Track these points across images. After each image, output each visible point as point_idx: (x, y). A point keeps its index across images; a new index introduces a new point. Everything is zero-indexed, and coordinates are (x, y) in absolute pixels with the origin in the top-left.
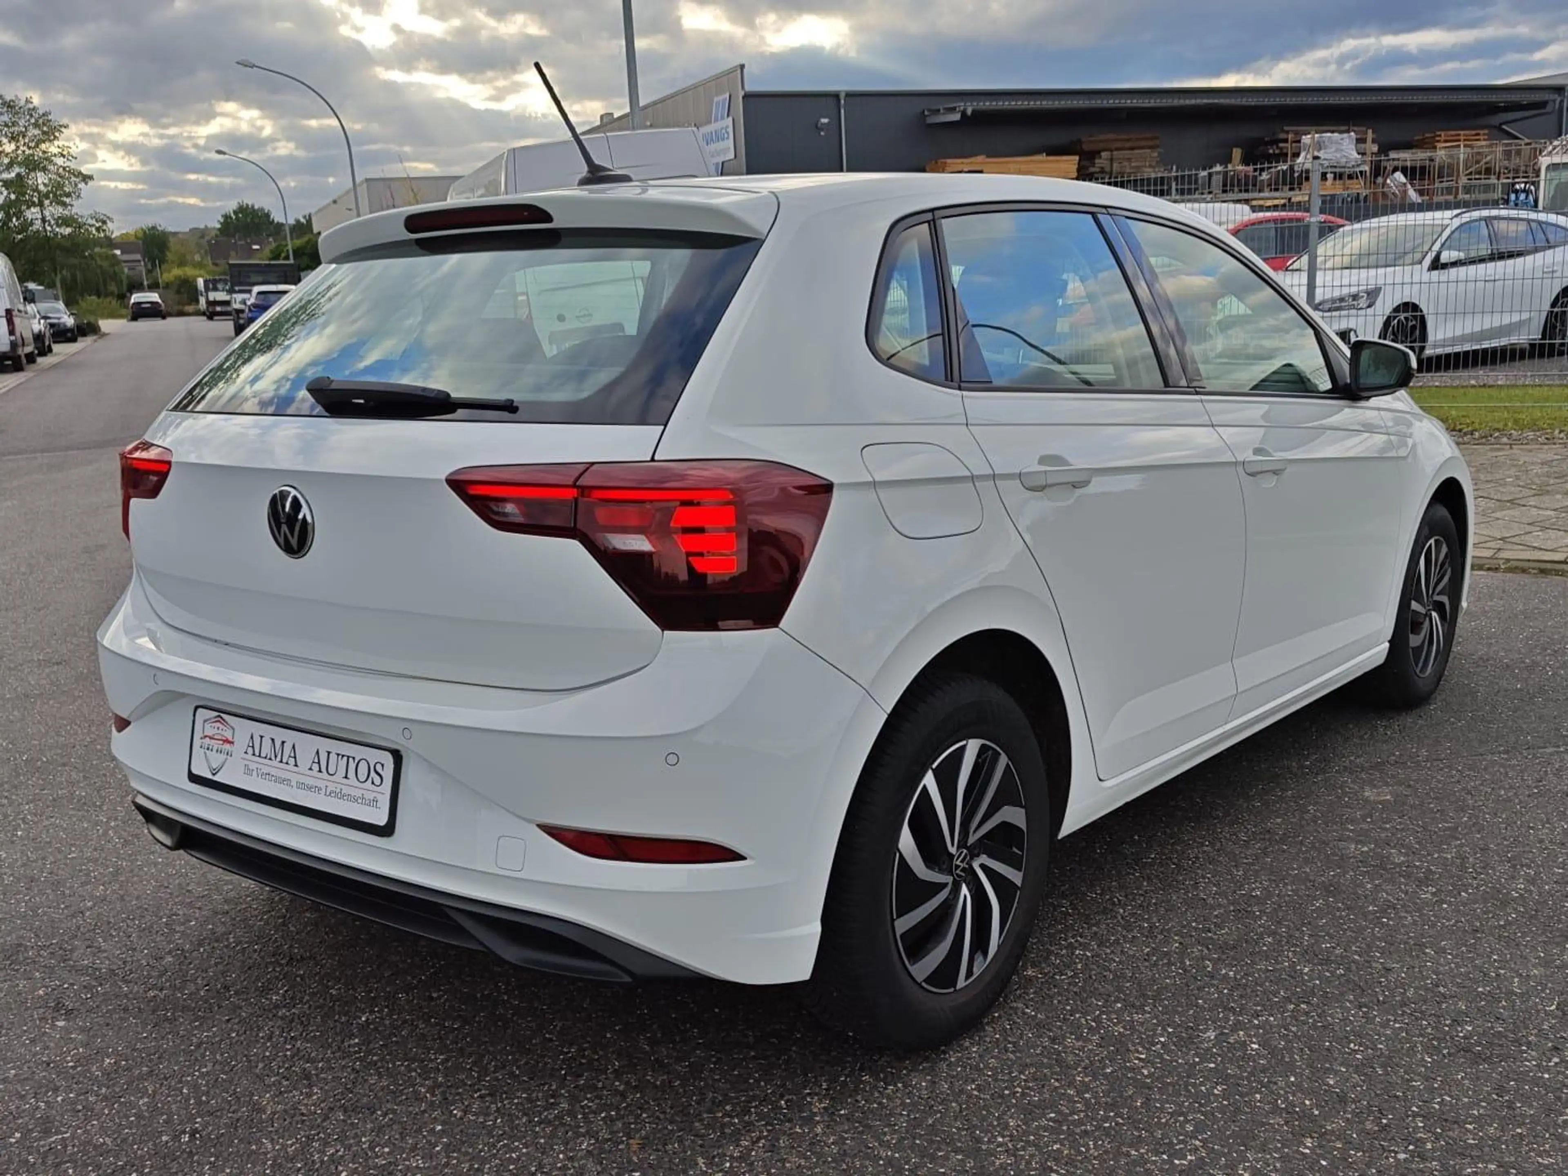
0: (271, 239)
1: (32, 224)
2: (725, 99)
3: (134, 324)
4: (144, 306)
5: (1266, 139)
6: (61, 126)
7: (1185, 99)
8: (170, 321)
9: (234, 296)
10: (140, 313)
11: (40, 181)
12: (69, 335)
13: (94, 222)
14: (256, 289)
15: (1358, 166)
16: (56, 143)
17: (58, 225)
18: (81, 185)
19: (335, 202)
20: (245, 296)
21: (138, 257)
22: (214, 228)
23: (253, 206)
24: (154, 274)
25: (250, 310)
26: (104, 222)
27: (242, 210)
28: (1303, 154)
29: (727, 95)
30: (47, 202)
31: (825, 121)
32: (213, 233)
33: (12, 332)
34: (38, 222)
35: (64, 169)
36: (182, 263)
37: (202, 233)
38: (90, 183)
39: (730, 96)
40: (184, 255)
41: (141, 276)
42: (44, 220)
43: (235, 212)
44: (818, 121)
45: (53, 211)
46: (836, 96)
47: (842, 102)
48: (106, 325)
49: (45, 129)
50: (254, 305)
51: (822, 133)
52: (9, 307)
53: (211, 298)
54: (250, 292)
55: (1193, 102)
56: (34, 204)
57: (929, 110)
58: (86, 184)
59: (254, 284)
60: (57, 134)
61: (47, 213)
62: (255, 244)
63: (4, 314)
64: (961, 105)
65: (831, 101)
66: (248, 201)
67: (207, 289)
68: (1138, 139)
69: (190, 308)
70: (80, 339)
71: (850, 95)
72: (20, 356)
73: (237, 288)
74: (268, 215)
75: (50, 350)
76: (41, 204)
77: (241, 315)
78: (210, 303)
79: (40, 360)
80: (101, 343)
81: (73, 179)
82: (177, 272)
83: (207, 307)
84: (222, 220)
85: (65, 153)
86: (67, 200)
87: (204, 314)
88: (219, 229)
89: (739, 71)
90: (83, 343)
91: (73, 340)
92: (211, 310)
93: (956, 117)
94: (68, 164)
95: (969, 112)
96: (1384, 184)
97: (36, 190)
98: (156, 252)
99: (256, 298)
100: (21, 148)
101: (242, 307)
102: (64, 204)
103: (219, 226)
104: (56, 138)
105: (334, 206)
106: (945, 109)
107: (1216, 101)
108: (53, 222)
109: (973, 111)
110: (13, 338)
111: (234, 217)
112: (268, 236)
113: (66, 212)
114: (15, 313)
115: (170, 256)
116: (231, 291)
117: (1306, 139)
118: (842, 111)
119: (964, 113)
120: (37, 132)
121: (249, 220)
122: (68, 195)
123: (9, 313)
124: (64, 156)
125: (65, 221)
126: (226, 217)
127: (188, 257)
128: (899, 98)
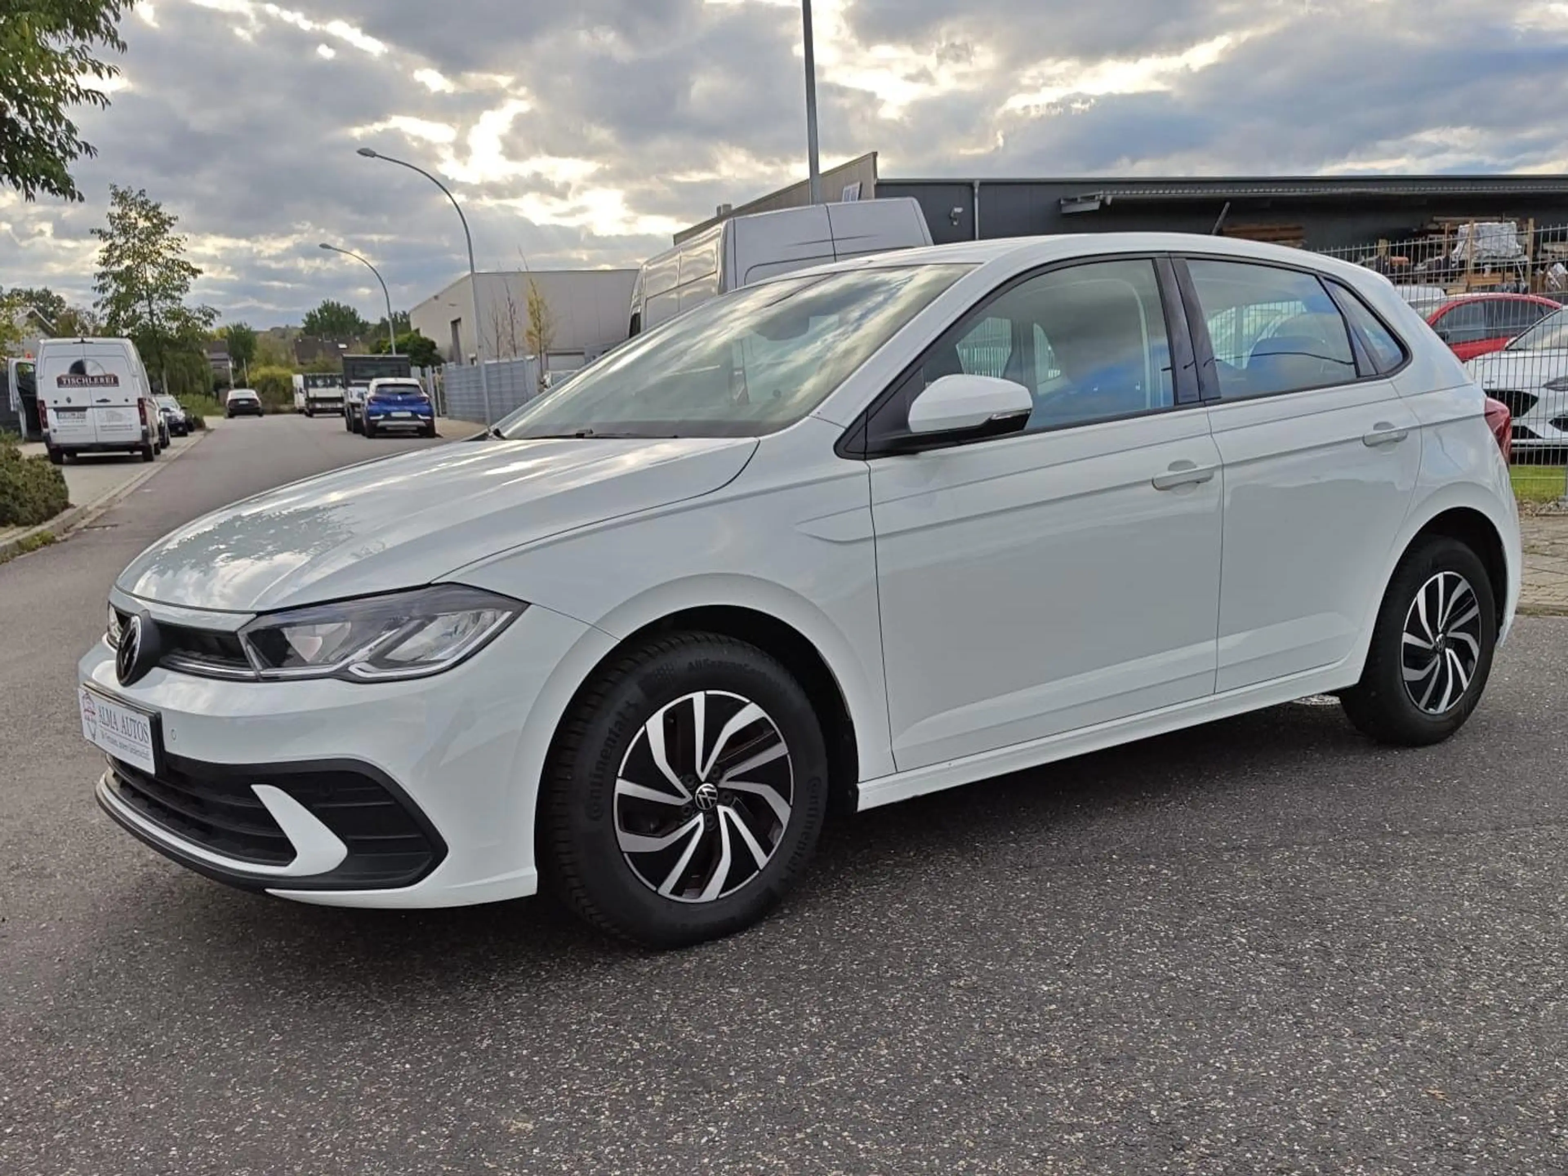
0: (357, 338)
1: (140, 317)
2: (855, 188)
3: (230, 421)
4: (241, 403)
5: (1415, 230)
6: (170, 218)
7: (1332, 187)
8: (266, 418)
9: (350, 389)
10: (237, 410)
11: (148, 275)
12: (180, 429)
13: (201, 316)
14: (375, 383)
15: (1519, 256)
16: (166, 236)
17: (167, 319)
18: (191, 279)
19: (436, 297)
20: (363, 390)
21: (224, 355)
22: (296, 328)
23: (338, 305)
24: (240, 372)
25: (370, 403)
26: (212, 316)
27: (328, 308)
28: (1460, 244)
29: (858, 184)
30: (156, 296)
31: (958, 210)
32: (296, 333)
33: (144, 422)
34: (147, 316)
35: (173, 261)
36: (268, 363)
37: (282, 333)
38: (199, 276)
39: (861, 186)
40: (270, 354)
41: (228, 375)
42: (151, 313)
43: (320, 311)
44: (952, 209)
45: (160, 305)
46: (970, 185)
47: (976, 191)
48: (209, 421)
49: (155, 221)
50: (375, 399)
51: (955, 223)
52: (141, 396)
53: (311, 395)
54: (367, 385)
55: (1340, 191)
56: (141, 298)
57: (1065, 200)
58: (195, 277)
59: (371, 378)
60: (167, 227)
61: (154, 307)
62: (342, 343)
63: (136, 403)
64: (1101, 194)
65: (965, 190)
66: (334, 299)
67: (306, 386)
68: (1282, 230)
69: (285, 407)
70: (189, 434)
71: (985, 184)
72: (150, 446)
73: (353, 382)
74: (353, 314)
75: (168, 443)
76: (150, 297)
77: (357, 409)
78: (310, 400)
79: (163, 451)
80: (210, 437)
81: (182, 272)
82: (264, 371)
83: (307, 405)
84: (307, 319)
85: (175, 246)
86: (176, 294)
87: (301, 411)
88: (304, 329)
89: (872, 160)
90: (194, 437)
91: (183, 434)
92: (311, 406)
93: (1095, 206)
94: (177, 256)
95: (1109, 201)
96: (1544, 276)
97: (146, 283)
98: (241, 351)
99: (377, 392)
100: (131, 240)
101: (359, 400)
102: (172, 298)
103: (303, 325)
104: (166, 231)
105: (435, 302)
106: (1083, 198)
107: (1364, 190)
108: (161, 316)
109: (1113, 200)
110: (144, 427)
111: (319, 316)
112: (355, 334)
113: (175, 306)
114: (147, 402)
115: (256, 354)
116: (345, 385)
117: (1464, 229)
118: (976, 200)
119: (1103, 203)
120: (148, 224)
121: (334, 319)
122: (178, 289)
123: (140, 401)
124: (173, 249)
125: (174, 315)
126: (311, 316)
127: (274, 356)
128: (1034, 187)
